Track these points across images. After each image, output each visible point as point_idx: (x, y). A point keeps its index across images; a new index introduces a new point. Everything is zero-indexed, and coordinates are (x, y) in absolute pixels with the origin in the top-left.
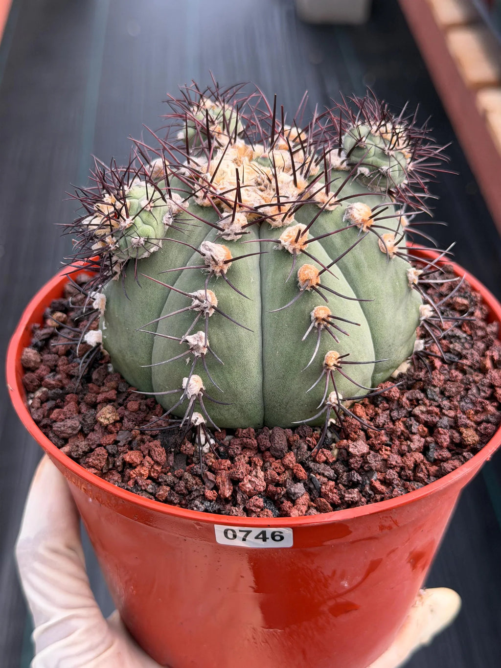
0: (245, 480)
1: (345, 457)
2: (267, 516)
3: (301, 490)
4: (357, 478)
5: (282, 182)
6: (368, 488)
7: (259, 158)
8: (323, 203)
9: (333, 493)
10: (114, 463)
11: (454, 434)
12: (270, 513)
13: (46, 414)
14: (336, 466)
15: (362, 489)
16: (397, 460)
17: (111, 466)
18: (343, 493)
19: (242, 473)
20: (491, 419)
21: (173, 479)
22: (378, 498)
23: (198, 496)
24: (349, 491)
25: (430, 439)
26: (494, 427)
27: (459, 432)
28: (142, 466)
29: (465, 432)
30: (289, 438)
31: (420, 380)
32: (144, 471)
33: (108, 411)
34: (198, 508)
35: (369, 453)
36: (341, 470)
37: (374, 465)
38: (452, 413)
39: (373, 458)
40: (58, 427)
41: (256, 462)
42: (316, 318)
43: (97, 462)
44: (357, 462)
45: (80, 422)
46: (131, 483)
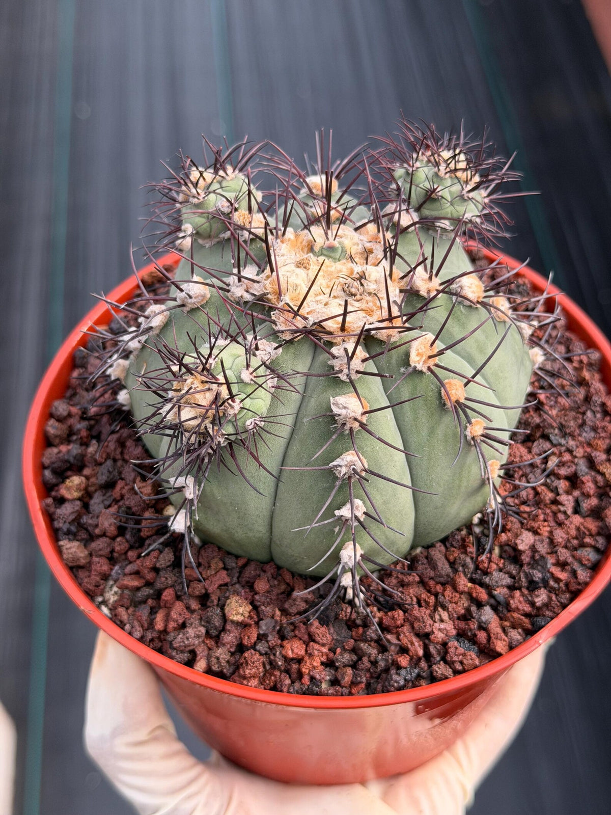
0: (434, 631)
1: (513, 555)
2: (472, 659)
3: (488, 614)
4: (537, 575)
5: (376, 281)
6: (552, 583)
7: (322, 248)
8: (429, 292)
9: (520, 602)
10: (271, 663)
11: (595, 477)
12: (472, 653)
13: (146, 626)
14: (508, 569)
15: (546, 584)
16: (561, 534)
17: (268, 668)
18: (531, 598)
19: (430, 626)
21: (349, 657)
22: (564, 588)
23: (387, 670)
24: (536, 594)
25: (576, 493)
27: (599, 471)
28: (311, 656)
29: (606, 473)
30: (445, 554)
31: (537, 426)
32: (316, 662)
33: (238, 604)
34: (398, 682)
35: (535, 541)
36: (514, 572)
37: (544, 552)
38: (581, 450)
39: (539, 544)
40: (179, 643)
41: (427, 599)
42: (474, 437)
43: (254, 671)
44: (527, 555)
45: (204, 626)
46: (306, 680)
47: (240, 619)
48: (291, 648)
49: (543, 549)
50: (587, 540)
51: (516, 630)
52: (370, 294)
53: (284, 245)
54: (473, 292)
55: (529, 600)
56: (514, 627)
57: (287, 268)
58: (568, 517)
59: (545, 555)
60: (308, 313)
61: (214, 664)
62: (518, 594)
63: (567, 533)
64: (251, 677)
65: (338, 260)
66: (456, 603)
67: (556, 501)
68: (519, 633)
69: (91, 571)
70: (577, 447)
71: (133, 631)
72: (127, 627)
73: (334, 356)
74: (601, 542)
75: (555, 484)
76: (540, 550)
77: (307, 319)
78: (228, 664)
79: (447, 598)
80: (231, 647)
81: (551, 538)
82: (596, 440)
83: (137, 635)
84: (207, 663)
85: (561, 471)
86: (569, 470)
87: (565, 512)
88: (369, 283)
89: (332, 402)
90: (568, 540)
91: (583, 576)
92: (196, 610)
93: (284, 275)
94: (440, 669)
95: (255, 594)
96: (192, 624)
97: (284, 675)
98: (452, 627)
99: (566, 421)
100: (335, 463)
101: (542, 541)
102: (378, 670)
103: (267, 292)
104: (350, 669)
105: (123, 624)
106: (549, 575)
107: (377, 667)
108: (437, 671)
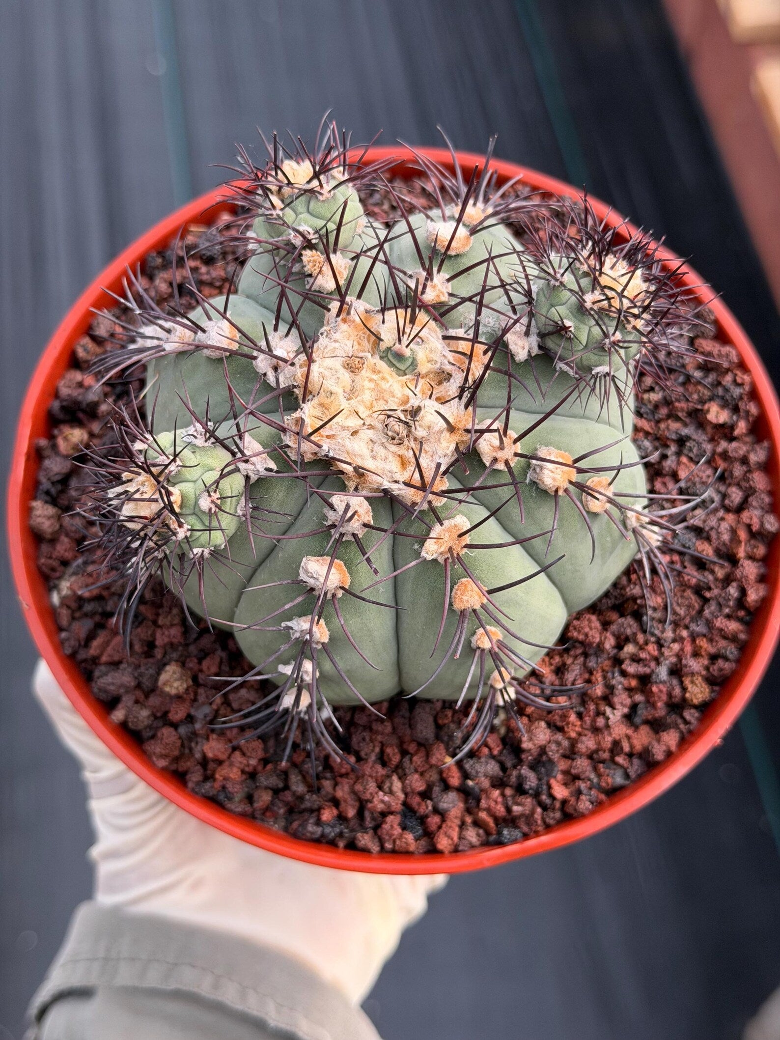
0: (374, 800)
2: (407, 843)
3: (452, 803)
4: (531, 780)
5: (429, 427)
6: (544, 797)
7: (389, 349)
8: (495, 460)
9: (496, 802)
10: (191, 749)
11: (673, 689)
12: (409, 837)
13: (83, 643)
14: (503, 758)
15: (537, 795)
16: (588, 743)
17: (187, 751)
18: (510, 803)
19: (371, 794)
20: (731, 656)
21: (275, 781)
22: (558, 805)
23: (312, 811)
24: (519, 801)
25: (639, 698)
26: (734, 665)
27: (681, 683)
28: (231, 765)
29: (689, 689)
30: (437, 714)
31: (634, 599)
32: (234, 774)
33: (175, 676)
34: (312, 833)
35: (549, 742)
36: (509, 764)
37: (556, 757)
38: (676, 647)
39: (554, 747)
40: (104, 683)
41: (391, 755)
42: (479, 648)
43: (167, 751)
44: (531, 755)
45: (136, 678)
46: (217, 785)
47: (173, 692)
48: (213, 748)
49: (554, 753)
50: (620, 759)
51: (476, 829)
52: (415, 439)
54: (554, 479)
55: (507, 803)
56: (477, 824)
57: (329, 362)
58: (607, 726)
59: (556, 760)
60: (328, 437)
61: (132, 722)
62: (496, 793)
63: (599, 743)
64: (163, 756)
65: (401, 373)
66: (422, 774)
67: (607, 699)
68: (478, 835)
69: (55, 549)
70: (674, 641)
71: (67, 644)
72: (64, 635)
73: (331, 507)
74: (636, 767)
75: (614, 682)
76: (551, 753)
77: (320, 446)
78: (149, 727)
79: (414, 764)
80: (157, 711)
81: (573, 743)
82: (705, 640)
83: (68, 651)
84: (126, 717)
85: (631, 668)
86: (641, 669)
87: (608, 719)
88: (418, 427)
89: (302, 564)
90: (596, 751)
91: (584, 805)
92: (137, 654)
93: (320, 373)
94: (365, 840)
95: (201, 671)
96: (125, 669)
97: (199, 767)
98: (400, 802)
99: (678, 604)
100: (289, 624)
101: (558, 744)
102: (303, 806)
103: (295, 384)
104: (270, 793)
105: (61, 629)
106: (545, 787)
107: (302, 803)
108: (361, 839)
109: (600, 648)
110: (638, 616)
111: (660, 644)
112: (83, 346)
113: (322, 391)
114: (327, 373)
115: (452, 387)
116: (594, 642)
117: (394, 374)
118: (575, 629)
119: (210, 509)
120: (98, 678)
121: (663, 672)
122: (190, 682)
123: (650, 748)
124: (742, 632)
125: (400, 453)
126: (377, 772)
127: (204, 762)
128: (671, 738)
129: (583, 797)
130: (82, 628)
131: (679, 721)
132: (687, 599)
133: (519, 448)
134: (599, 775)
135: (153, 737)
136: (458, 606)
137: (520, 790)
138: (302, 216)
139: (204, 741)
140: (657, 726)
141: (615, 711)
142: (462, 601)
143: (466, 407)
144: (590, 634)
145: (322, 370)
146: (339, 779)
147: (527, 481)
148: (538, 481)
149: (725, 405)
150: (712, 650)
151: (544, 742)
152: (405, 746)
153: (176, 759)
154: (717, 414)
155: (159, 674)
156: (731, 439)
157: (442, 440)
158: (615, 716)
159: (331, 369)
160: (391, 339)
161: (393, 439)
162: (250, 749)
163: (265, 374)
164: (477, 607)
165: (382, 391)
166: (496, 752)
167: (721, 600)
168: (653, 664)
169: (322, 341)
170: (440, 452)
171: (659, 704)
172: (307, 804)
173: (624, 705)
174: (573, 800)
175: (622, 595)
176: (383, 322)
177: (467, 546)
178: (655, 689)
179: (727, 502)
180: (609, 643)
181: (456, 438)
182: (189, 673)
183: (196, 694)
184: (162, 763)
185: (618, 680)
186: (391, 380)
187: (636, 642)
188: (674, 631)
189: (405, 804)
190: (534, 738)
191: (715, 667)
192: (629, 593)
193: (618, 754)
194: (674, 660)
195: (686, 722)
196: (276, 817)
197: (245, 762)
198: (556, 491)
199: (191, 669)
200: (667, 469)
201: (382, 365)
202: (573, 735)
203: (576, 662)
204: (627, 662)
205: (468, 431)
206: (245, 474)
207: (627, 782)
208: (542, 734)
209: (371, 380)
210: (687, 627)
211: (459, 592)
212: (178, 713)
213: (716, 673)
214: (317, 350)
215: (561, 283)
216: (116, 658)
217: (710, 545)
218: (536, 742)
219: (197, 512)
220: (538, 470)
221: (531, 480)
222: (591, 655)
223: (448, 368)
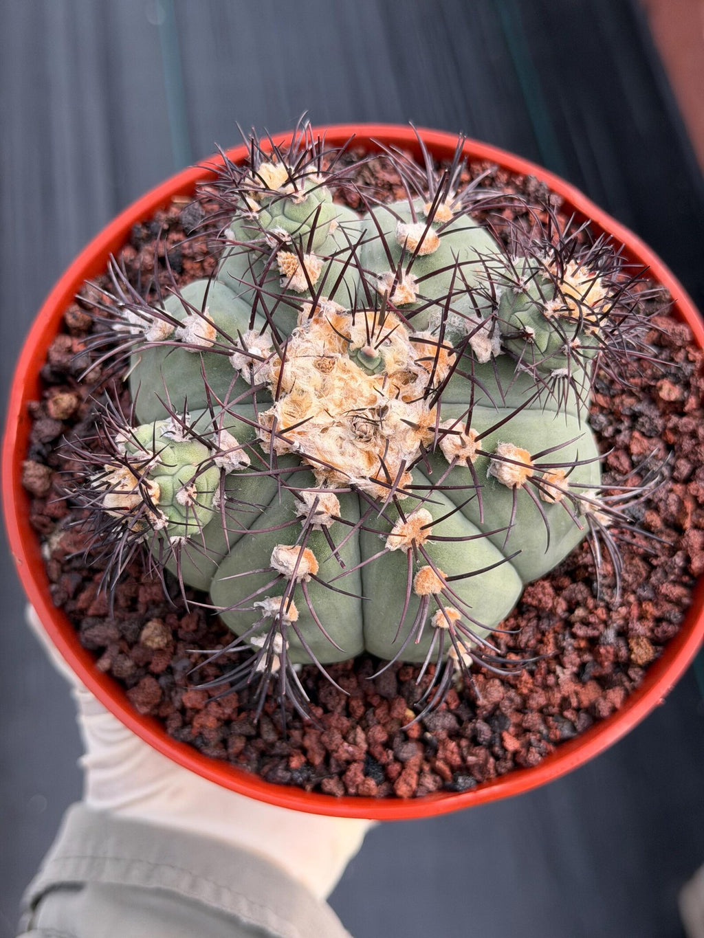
0: (340, 750)
2: (368, 788)
3: (411, 753)
4: (485, 733)
5: (395, 426)
6: (497, 749)
7: (359, 349)
8: (458, 457)
9: (453, 753)
10: (171, 698)
11: (620, 650)
12: (372, 783)
13: (71, 596)
14: (459, 712)
15: (490, 746)
16: (539, 699)
17: (167, 699)
18: (465, 753)
19: (337, 745)
20: (674, 620)
21: (248, 729)
22: (509, 756)
23: (282, 757)
24: (473, 752)
25: (587, 657)
26: (677, 628)
27: (628, 644)
28: (207, 714)
29: (635, 651)
30: (399, 670)
31: (586, 567)
32: (211, 722)
33: (156, 632)
34: (282, 778)
35: (503, 699)
36: (465, 717)
37: (508, 712)
38: (623, 610)
39: (507, 703)
40: (90, 635)
41: (356, 707)
42: (438, 627)
43: (149, 699)
44: (486, 710)
45: (121, 631)
46: (195, 731)
47: (155, 646)
48: (191, 697)
49: (507, 708)
50: (568, 714)
51: (434, 776)
52: (382, 437)
53: (316, 327)
54: (513, 475)
55: (462, 754)
56: (434, 771)
57: (301, 362)
58: (557, 684)
59: (508, 714)
60: (299, 433)
61: (117, 671)
62: (452, 745)
63: (549, 699)
64: (144, 704)
65: (370, 372)
66: (384, 725)
67: (559, 659)
68: (435, 781)
69: (46, 506)
70: (622, 605)
71: (57, 596)
72: (53, 587)
73: (302, 499)
74: (583, 721)
75: (565, 644)
76: (504, 709)
77: (291, 443)
78: (133, 676)
79: (377, 716)
80: (139, 661)
81: (525, 699)
82: (650, 604)
83: (58, 603)
84: (112, 665)
85: (580, 631)
86: (591, 632)
87: (558, 677)
88: (384, 426)
89: (273, 553)
90: (547, 706)
91: (534, 757)
92: (121, 608)
93: (293, 373)
94: (331, 785)
95: (180, 627)
96: (109, 623)
97: (178, 714)
98: (363, 751)
99: (627, 572)
100: (261, 604)
101: (511, 700)
102: (273, 752)
103: (269, 381)
104: (243, 739)
105: (51, 582)
106: (497, 740)
107: (273, 749)
108: (326, 784)
109: (552, 613)
110: (589, 581)
111: (608, 608)
112: (72, 313)
113: (294, 388)
114: (299, 372)
115: (418, 388)
116: (547, 607)
117: (363, 373)
118: (529, 595)
119: (187, 502)
120: (86, 630)
121: (610, 635)
122: (170, 637)
123: (596, 705)
124: (685, 596)
125: (367, 449)
126: (342, 724)
127: (183, 710)
128: (616, 696)
129: (533, 750)
130: (71, 581)
131: (625, 679)
132: (635, 566)
133: (480, 445)
134: (549, 728)
135: (136, 684)
136: (419, 591)
137: (475, 741)
138: (277, 218)
139: (184, 691)
140: (604, 683)
141: (565, 670)
142: (423, 588)
143: (431, 406)
144: (544, 599)
145: (294, 369)
146: (307, 729)
147: (488, 476)
148: (497, 477)
149: (676, 381)
150: (657, 613)
151: (498, 699)
152: (369, 699)
153: (158, 706)
154: (669, 391)
155: (141, 629)
156: (682, 414)
157: (407, 440)
158: (565, 675)
159: (303, 368)
160: (361, 341)
161: (361, 437)
162: (225, 700)
163: (240, 371)
164: (438, 592)
165: (351, 390)
166: (453, 707)
167: (667, 568)
168: (601, 627)
169: (295, 341)
170: (405, 450)
171: (606, 663)
172: (277, 751)
173: (573, 665)
174: (523, 751)
175: (574, 563)
176: (354, 324)
177: (429, 538)
178: (602, 650)
179: (675, 474)
180: (561, 607)
181: (420, 436)
182: (169, 628)
183: (175, 648)
184: (144, 710)
185: (568, 642)
186: (359, 379)
187: (586, 606)
188: (622, 596)
189: (368, 753)
190: (489, 696)
191: (660, 630)
192: (581, 562)
193: (567, 709)
194: (621, 622)
195: (631, 680)
196: (249, 761)
197: (221, 712)
198: (515, 486)
199: (171, 625)
200: (620, 443)
201: (352, 365)
202: (525, 691)
203: (529, 624)
204: (577, 625)
205: (432, 429)
206: (221, 466)
207: (574, 734)
208: (496, 692)
209: (341, 379)
210: (634, 592)
211: (420, 579)
212: (159, 665)
213: (660, 635)
214: (290, 349)
215: (524, 290)
216: (102, 612)
217: (659, 515)
218: (490, 699)
219: (174, 504)
220: (498, 466)
221: (491, 475)
222: (544, 618)
223: (414, 368)
